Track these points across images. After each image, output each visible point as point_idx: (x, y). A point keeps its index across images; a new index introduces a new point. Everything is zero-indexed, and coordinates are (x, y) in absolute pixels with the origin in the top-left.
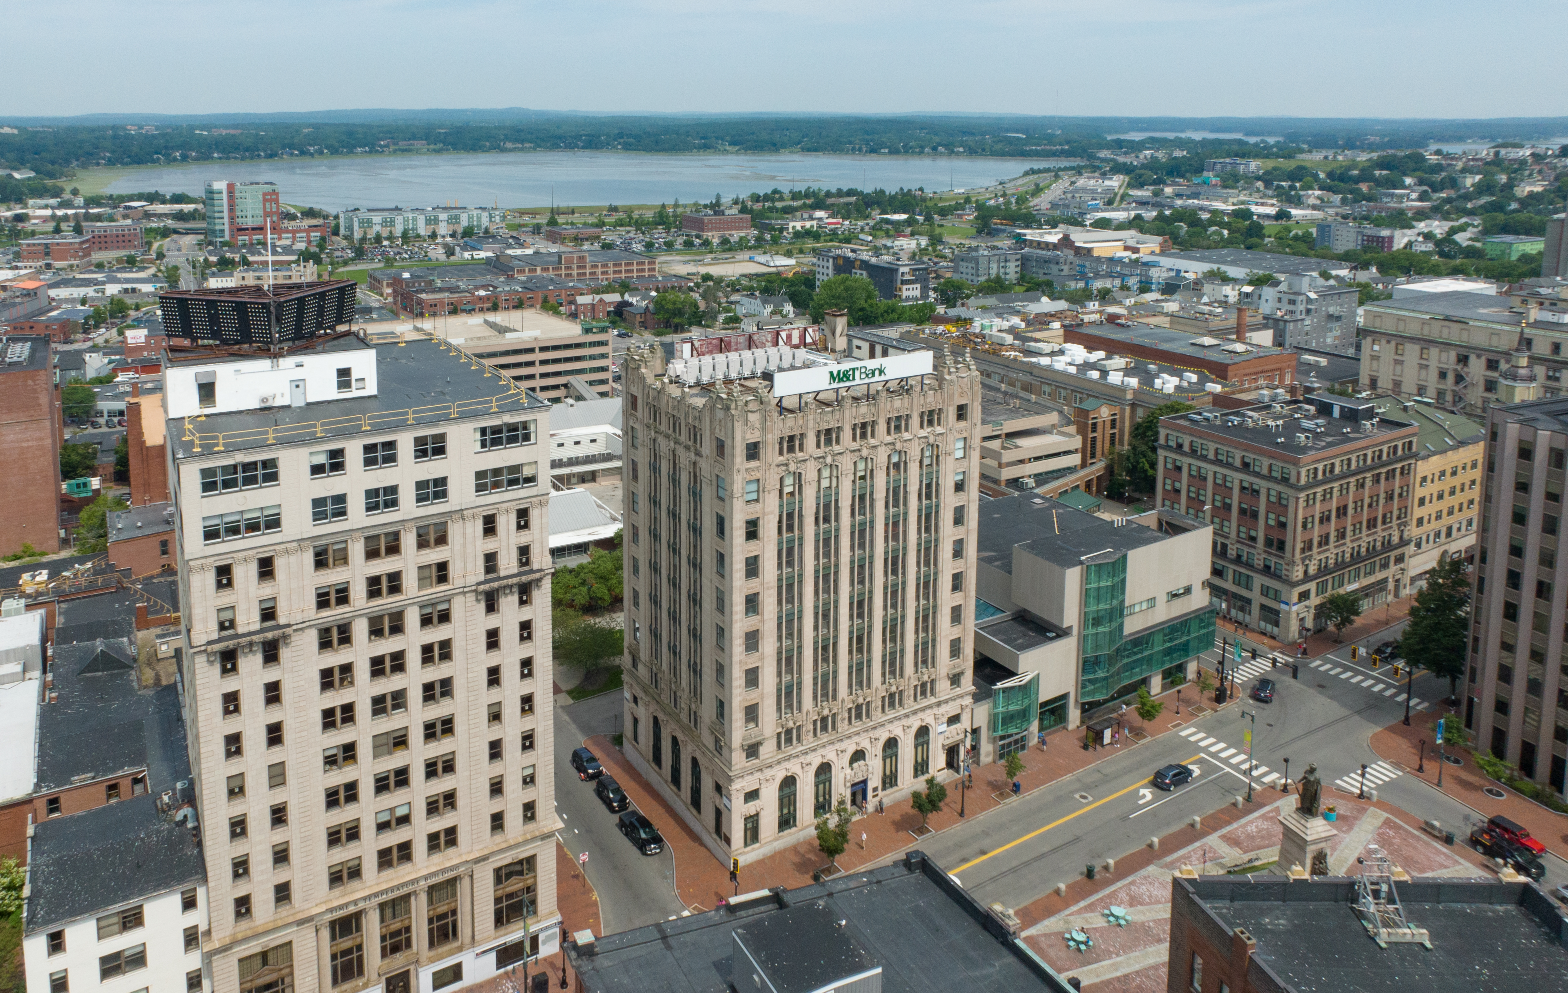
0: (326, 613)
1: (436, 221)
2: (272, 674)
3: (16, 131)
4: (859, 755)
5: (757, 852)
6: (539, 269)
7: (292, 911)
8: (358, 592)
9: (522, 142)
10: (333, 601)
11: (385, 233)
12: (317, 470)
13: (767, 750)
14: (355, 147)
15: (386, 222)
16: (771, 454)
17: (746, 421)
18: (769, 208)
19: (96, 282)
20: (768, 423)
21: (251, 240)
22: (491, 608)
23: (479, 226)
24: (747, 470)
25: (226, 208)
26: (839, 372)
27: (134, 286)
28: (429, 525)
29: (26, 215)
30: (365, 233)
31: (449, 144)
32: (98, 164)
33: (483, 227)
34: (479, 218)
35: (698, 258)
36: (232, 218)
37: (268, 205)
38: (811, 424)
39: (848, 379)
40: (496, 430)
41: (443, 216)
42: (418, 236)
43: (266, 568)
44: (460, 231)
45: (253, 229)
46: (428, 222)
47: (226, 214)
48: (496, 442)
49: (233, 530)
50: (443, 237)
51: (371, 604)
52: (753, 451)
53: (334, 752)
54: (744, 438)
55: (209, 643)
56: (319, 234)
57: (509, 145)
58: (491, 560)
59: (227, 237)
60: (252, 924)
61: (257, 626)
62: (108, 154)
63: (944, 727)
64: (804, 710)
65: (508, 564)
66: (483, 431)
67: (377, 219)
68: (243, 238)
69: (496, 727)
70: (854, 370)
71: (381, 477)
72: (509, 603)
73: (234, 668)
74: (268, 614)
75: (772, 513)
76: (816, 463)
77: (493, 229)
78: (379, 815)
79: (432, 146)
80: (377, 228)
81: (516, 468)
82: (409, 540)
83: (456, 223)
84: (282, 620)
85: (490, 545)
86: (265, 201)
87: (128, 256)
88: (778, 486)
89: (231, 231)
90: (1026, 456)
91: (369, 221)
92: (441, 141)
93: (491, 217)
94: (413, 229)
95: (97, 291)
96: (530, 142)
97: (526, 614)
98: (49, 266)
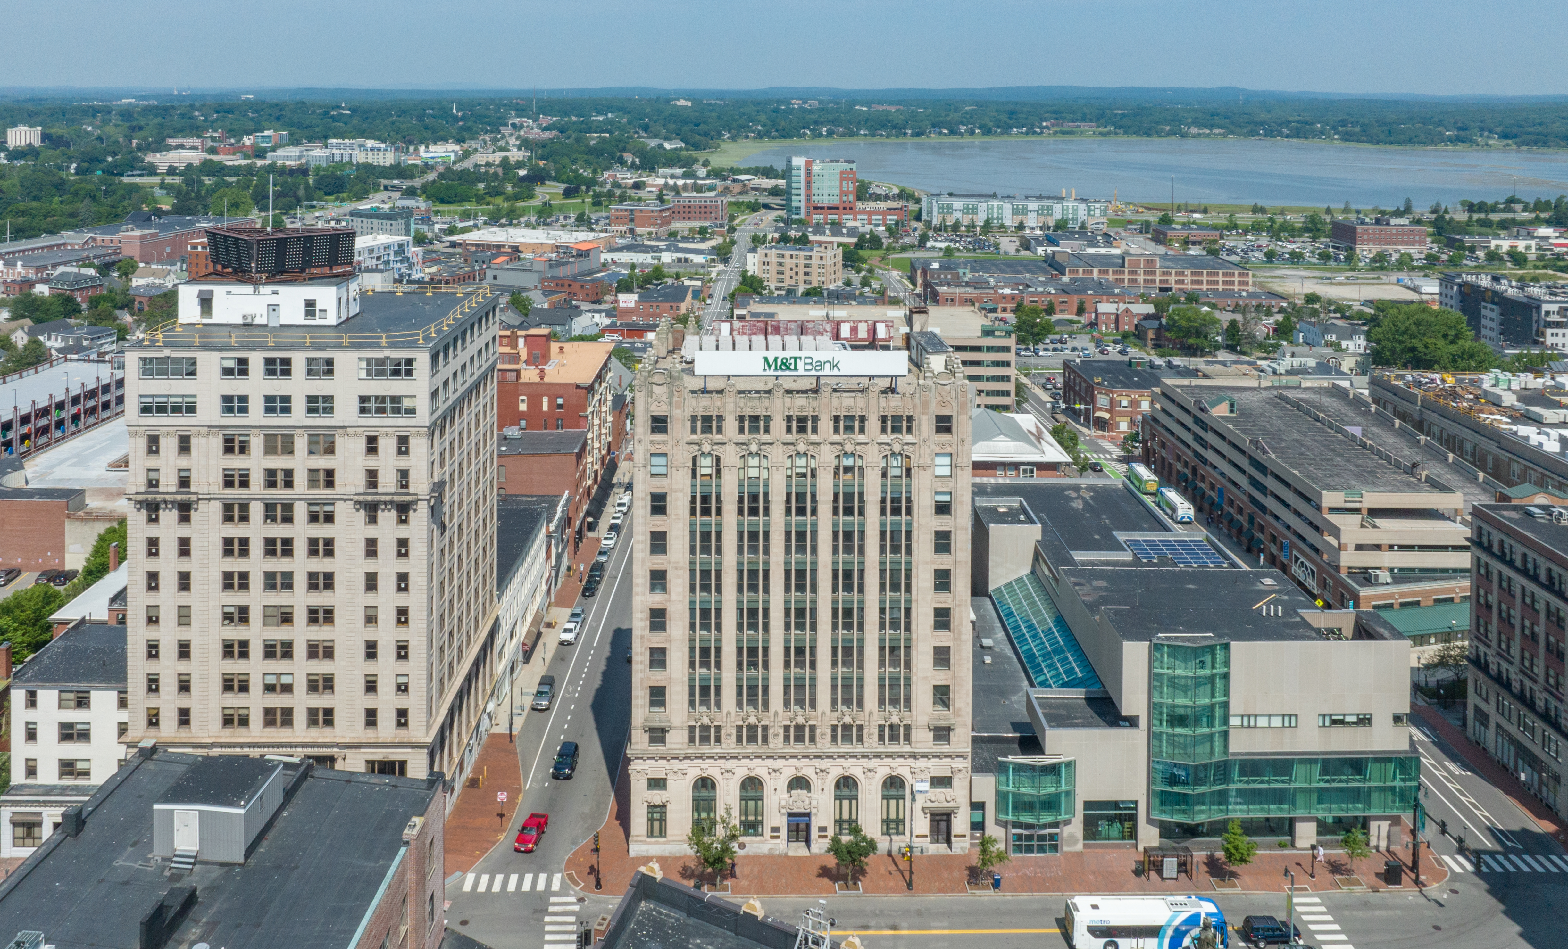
0: (229, 491)
1: (1025, 211)
2: (184, 531)
3: (689, 104)
4: (799, 783)
5: (663, 847)
6: (1096, 271)
7: (189, 735)
8: (257, 479)
9: (1211, 127)
10: (237, 483)
11: (966, 220)
12: (228, 372)
13: (677, 740)
14: (1011, 127)
15: (968, 208)
16: (680, 429)
17: (650, 394)
18: (1478, 221)
19: (658, 250)
20: (675, 399)
21: (825, 219)
22: (372, 519)
23: (1075, 220)
24: (651, 442)
25: (803, 185)
26: (776, 359)
27: (687, 256)
28: (318, 435)
29: (644, 183)
30: (944, 219)
31: (1120, 127)
32: (747, 137)
33: (1080, 221)
34: (1075, 211)
35: (1329, 275)
36: (808, 196)
37: (844, 183)
38: (730, 407)
39: (788, 368)
40: (381, 362)
41: (1033, 206)
42: (1002, 226)
43: (185, 446)
44: (1051, 224)
45: (829, 208)
46: (1015, 212)
47: (802, 191)
48: (380, 373)
49: (162, 409)
50: (1032, 229)
51: (266, 492)
52: (659, 424)
53: (232, 610)
54: (647, 410)
55: (137, 493)
56: (895, 217)
57: (1194, 130)
58: (372, 477)
59: (802, 216)
60: (159, 735)
61: (173, 489)
62: (760, 128)
63: (926, 786)
64: (725, 709)
65: (388, 483)
66: (369, 361)
67: (958, 204)
68: (817, 217)
69: (371, 628)
70: (796, 359)
71: (278, 386)
72: (388, 517)
73: (156, 520)
74: (184, 482)
75: (681, 491)
76: (738, 449)
77: (1090, 224)
78: (267, 677)
79: (1101, 129)
80: (958, 215)
81: (396, 399)
82: (301, 444)
83: (1048, 214)
84: (193, 489)
85: (372, 462)
86: (842, 179)
87: (701, 228)
88: (690, 464)
89: (808, 208)
90: (1385, 541)
91: (950, 207)
92: (1113, 124)
93: (1089, 210)
94: (998, 218)
95: (653, 258)
96: (1221, 127)
97: (403, 532)
98: (632, 231)
